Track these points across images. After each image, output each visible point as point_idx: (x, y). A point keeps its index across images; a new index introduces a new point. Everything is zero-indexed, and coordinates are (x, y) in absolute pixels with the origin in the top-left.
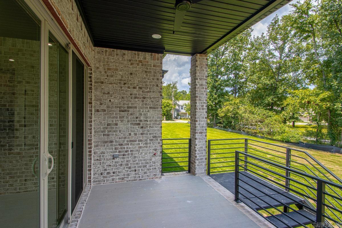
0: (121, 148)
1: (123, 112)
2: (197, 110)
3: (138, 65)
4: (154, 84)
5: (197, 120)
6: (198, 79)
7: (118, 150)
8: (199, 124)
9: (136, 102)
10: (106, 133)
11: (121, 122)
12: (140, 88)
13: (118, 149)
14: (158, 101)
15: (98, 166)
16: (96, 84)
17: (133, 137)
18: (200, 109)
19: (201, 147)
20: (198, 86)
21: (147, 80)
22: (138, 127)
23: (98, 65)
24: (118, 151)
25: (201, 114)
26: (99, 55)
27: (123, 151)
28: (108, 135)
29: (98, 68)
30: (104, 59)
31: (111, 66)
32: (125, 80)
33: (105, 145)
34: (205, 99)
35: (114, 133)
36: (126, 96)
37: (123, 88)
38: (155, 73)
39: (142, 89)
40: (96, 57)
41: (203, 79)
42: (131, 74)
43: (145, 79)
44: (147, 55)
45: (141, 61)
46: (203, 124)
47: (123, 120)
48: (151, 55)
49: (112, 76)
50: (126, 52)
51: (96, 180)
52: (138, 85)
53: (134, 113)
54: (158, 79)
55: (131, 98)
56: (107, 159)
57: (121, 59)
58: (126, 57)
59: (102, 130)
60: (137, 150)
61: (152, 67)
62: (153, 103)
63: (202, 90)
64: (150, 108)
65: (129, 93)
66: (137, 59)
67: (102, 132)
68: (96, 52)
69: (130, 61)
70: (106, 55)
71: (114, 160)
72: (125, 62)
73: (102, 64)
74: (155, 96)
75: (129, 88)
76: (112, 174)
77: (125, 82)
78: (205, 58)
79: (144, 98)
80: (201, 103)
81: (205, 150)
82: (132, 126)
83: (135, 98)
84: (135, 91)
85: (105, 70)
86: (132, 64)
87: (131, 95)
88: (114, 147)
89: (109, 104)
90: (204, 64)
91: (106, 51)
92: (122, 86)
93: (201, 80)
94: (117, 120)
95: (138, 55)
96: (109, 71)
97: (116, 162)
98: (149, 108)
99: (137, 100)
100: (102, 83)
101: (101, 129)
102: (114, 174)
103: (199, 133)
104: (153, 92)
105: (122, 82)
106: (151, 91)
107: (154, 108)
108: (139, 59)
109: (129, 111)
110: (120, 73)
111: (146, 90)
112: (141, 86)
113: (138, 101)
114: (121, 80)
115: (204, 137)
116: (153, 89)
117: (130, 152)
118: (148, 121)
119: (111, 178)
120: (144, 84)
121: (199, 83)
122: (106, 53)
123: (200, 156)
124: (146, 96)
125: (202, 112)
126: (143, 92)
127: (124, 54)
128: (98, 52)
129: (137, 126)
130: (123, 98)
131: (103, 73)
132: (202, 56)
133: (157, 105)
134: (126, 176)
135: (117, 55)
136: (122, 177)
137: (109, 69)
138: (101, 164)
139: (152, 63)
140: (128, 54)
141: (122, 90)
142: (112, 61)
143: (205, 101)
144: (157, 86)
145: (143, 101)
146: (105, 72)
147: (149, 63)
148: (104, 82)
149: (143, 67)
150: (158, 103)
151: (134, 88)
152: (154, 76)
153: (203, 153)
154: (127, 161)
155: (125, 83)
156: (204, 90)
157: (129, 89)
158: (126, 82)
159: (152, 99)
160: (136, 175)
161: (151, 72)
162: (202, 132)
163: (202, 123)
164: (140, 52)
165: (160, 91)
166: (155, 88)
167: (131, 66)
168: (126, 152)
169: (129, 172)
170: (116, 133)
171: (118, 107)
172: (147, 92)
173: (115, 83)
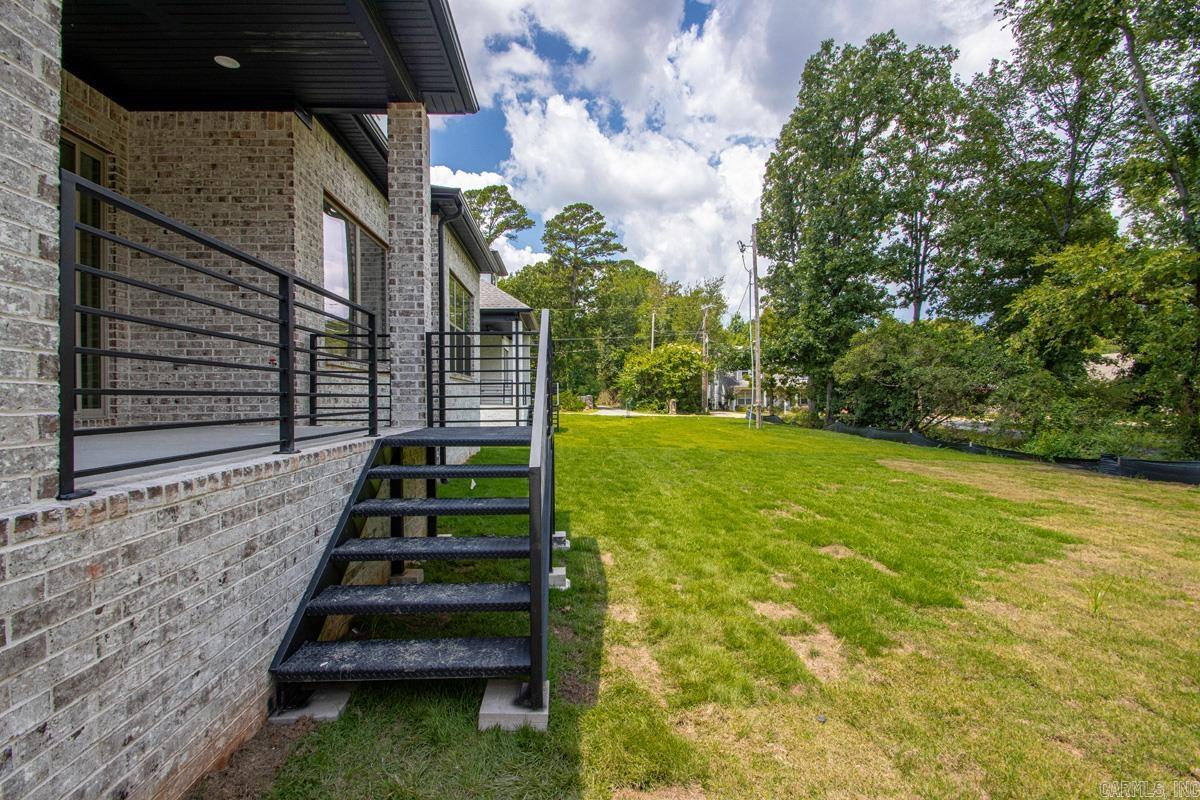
0: (193, 345)
1: (195, 257)
2: (394, 251)
3: (229, 144)
4: (272, 187)
5: (394, 280)
6: (395, 170)
7: (185, 350)
8: (400, 290)
9: (227, 233)
10: (158, 307)
11: (192, 282)
12: (237, 200)
13: (185, 346)
14: (283, 232)
15: (141, 382)
16: (133, 196)
17: (221, 319)
18: (401, 250)
19: (408, 353)
20: (395, 188)
21: (253, 178)
22: (234, 295)
23: (138, 152)
24: (185, 352)
25: (404, 263)
26: (142, 128)
27: (197, 352)
28: (162, 313)
29: (138, 158)
30: (152, 136)
31: (168, 151)
32: (199, 182)
33: (155, 336)
34: (415, 223)
35: (176, 308)
36: (203, 221)
37: (194, 201)
38: (275, 160)
39: (240, 202)
40: (134, 135)
41: (411, 169)
42: (214, 166)
43: (249, 176)
44: (252, 118)
45: (236, 135)
46: (413, 290)
47: (196, 278)
48: (264, 116)
49: (169, 175)
50: (201, 115)
51: (137, 414)
52: (230, 193)
53: (222, 262)
54: (281, 176)
55: (215, 225)
56: (160, 368)
57: (189, 134)
58: (201, 127)
59: (148, 300)
60: (232, 352)
61: (266, 146)
62: (271, 236)
63: (407, 199)
64: (263, 247)
65: (209, 213)
66: (226, 128)
67: (149, 304)
68: (135, 121)
69: (211, 135)
70: (156, 128)
71: (175, 372)
72: (200, 140)
73: (147, 148)
74: (276, 219)
75: (209, 199)
76: (173, 404)
77: (199, 187)
78: (414, 112)
79: (247, 223)
80: (405, 234)
81: (418, 360)
82: (219, 292)
83: (225, 223)
84: (223, 208)
85: (154, 161)
86: (215, 143)
87: (214, 216)
88: (176, 342)
89: (164, 239)
90: (413, 128)
91: (157, 118)
92: (193, 195)
93: (403, 172)
94: (183, 278)
95: (231, 119)
96: (162, 163)
97: (180, 377)
98: (259, 247)
99: (228, 228)
100: (148, 191)
101: (145, 298)
102: (178, 405)
103: (401, 314)
104: (270, 207)
105: (193, 187)
106: (264, 207)
107: (274, 249)
108: (234, 129)
109: (210, 257)
110: (188, 165)
111: (252, 205)
112: (238, 194)
113: (233, 230)
114: (189, 183)
115: (416, 325)
116: (270, 201)
117: (215, 354)
118: (257, 281)
119: (171, 413)
120: (246, 190)
121: (397, 179)
122: (156, 122)
123: (402, 376)
124: (252, 220)
125: (407, 259)
126: (243, 208)
127: (197, 121)
128: (140, 123)
129: (231, 293)
130: (195, 225)
131: (149, 168)
132: (404, 108)
133: (282, 241)
134: (205, 412)
135: (181, 124)
136: (198, 413)
137: (162, 159)
138: (147, 379)
139: (266, 135)
140: (207, 120)
141: (192, 207)
142: (170, 138)
143: (415, 229)
144: (280, 192)
145: (244, 232)
146: (155, 167)
147: (258, 137)
148: (152, 189)
149: (244, 147)
150: (282, 235)
151: (222, 199)
152: (272, 167)
153: (412, 369)
154: (208, 377)
155: (199, 190)
156: (414, 198)
157: (210, 204)
158: (202, 186)
159: (268, 227)
160: (231, 410)
161: (264, 158)
162: (408, 312)
163: (410, 288)
164: (235, 113)
165: (289, 206)
166: (275, 197)
167: (214, 148)
168: (205, 354)
169: (213, 404)
170: (180, 308)
171: (183, 247)
172: (254, 209)
173: (175, 191)
